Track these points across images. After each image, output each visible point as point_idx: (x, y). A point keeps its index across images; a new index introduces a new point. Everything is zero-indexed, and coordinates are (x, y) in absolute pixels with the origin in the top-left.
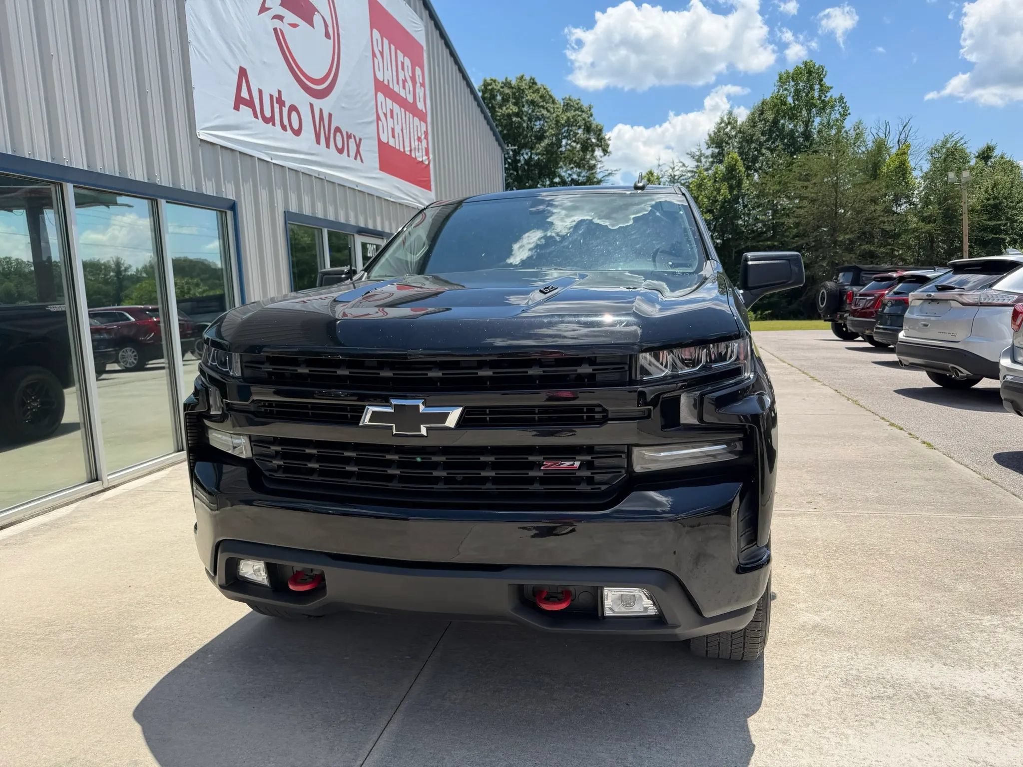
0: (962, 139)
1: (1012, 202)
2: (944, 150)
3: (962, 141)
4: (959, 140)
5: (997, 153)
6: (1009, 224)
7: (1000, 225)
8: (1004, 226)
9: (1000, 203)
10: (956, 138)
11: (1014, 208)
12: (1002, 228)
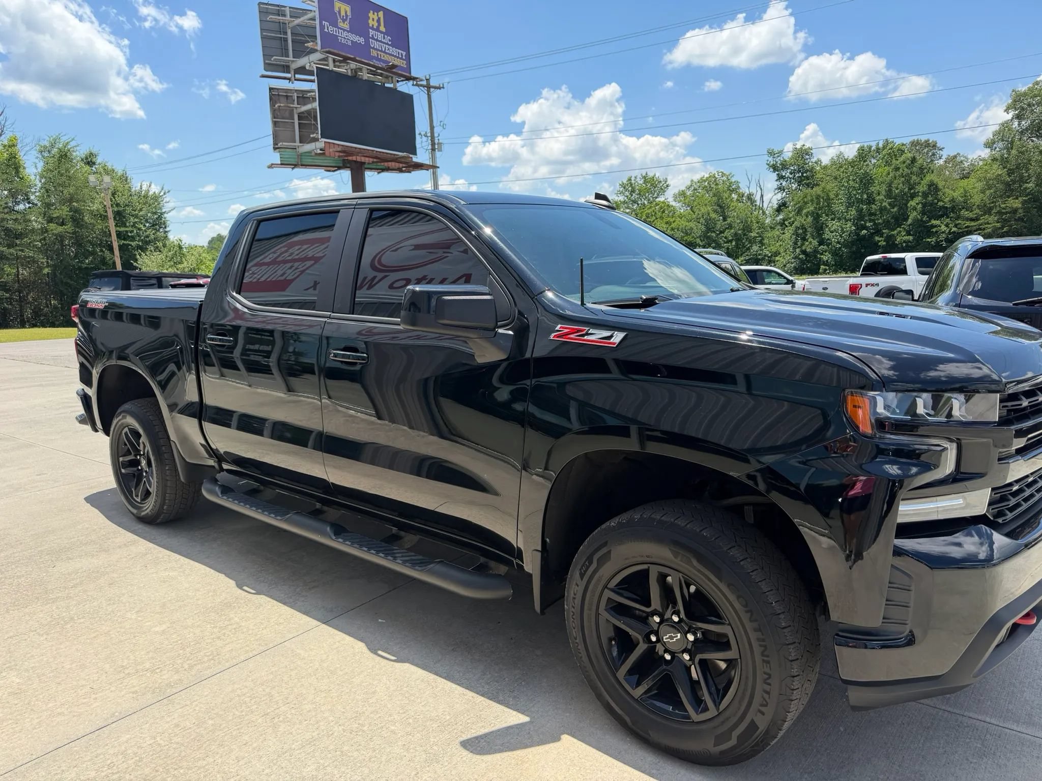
0: (73, 139)
1: (135, 211)
2: (55, 151)
3: (72, 144)
4: (70, 141)
5: (99, 160)
6: (135, 232)
7: (127, 232)
8: (131, 232)
9: (124, 210)
10: (64, 139)
11: (136, 216)
12: (130, 234)
